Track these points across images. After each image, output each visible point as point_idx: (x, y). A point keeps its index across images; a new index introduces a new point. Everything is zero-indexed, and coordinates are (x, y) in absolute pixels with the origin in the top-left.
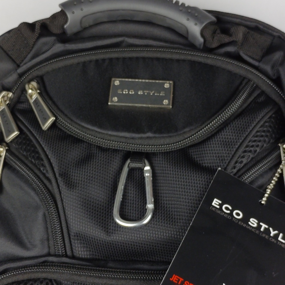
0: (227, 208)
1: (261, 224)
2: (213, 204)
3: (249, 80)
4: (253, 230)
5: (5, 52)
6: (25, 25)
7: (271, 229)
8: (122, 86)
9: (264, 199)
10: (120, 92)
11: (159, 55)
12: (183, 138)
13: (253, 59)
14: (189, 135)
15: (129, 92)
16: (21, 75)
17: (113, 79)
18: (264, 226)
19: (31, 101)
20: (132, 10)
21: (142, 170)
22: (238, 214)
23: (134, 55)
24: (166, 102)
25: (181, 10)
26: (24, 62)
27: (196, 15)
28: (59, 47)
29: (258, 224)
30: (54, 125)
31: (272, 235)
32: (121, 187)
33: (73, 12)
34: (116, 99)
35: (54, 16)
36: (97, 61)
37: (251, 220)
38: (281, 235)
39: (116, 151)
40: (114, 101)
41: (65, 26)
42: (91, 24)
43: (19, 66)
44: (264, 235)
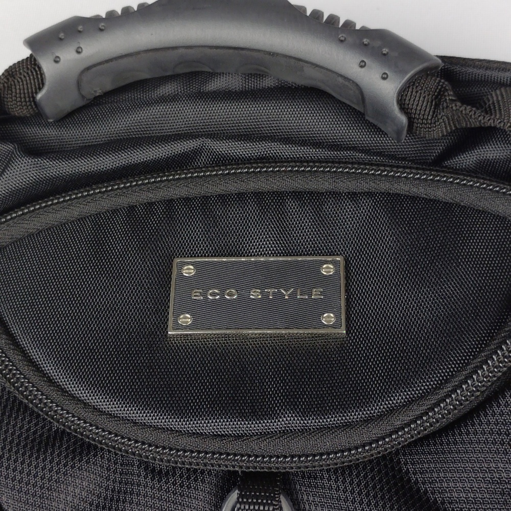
10: (197, 296)
11: (298, 184)
12: (389, 428)
14: (407, 419)
15: (222, 294)
17: (177, 261)
20: (211, 47)
23: (233, 187)
25: (343, 39)
27: (385, 51)
33: (58, 57)
40: (182, 324)
41: (39, 96)
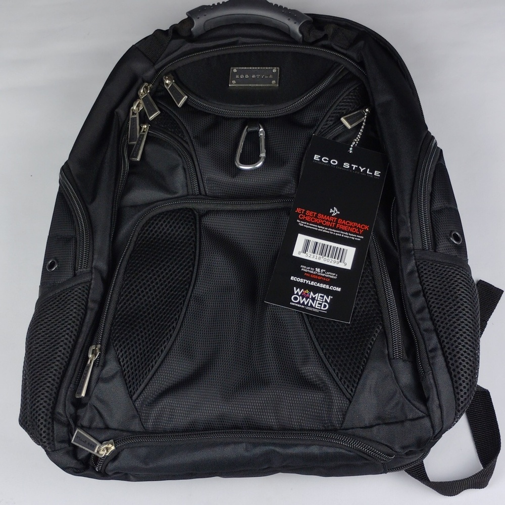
0: (325, 160)
1: (352, 165)
2: (315, 159)
3: (340, 64)
4: (347, 170)
5: (143, 53)
6: (158, 32)
7: (360, 167)
8: (239, 73)
9: (351, 149)
10: (237, 77)
13: (342, 48)
15: (244, 76)
16: (158, 71)
17: (231, 68)
18: (354, 166)
19: (168, 88)
21: (257, 132)
22: (334, 162)
24: (274, 82)
25: (283, 12)
26: (159, 60)
27: (295, 15)
28: (188, 47)
29: (350, 166)
30: (185, 103)
31: (361, 171)
32: (241, 143)
33: (198, 18)
34: (234, 82)
35: (183, 22)
36: (219, 56)
37: (344, 164)
38: (368, 170)
39: (236, 119)
40: (233, 84)
41: (192, 29)
42: (213, 27)
43: (154, 64)
44: (356, 172)
